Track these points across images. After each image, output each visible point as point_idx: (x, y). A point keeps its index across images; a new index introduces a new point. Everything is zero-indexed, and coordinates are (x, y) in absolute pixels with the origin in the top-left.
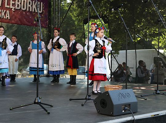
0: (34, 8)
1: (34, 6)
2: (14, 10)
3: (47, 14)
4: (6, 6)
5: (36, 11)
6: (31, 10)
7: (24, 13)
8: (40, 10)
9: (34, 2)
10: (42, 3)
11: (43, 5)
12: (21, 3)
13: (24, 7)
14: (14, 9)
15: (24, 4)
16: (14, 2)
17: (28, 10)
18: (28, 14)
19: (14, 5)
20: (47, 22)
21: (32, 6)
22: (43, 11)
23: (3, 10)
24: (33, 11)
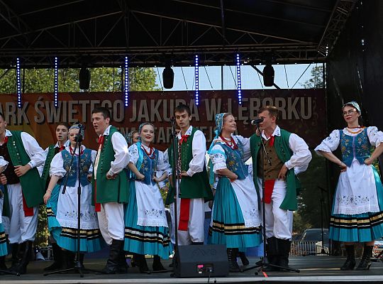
0: (293, 113)
1: (292, 108)
5: (297, 117)
6: (284, 118)
8: (306, 114)
9: (290, 99)
10: (309, 99)
11: (314, 101)
14: (247, 121)
16: (245, 109)
19: (245, 113)
21: (286, 108)
22: (315, 113)
24: (290, 117)
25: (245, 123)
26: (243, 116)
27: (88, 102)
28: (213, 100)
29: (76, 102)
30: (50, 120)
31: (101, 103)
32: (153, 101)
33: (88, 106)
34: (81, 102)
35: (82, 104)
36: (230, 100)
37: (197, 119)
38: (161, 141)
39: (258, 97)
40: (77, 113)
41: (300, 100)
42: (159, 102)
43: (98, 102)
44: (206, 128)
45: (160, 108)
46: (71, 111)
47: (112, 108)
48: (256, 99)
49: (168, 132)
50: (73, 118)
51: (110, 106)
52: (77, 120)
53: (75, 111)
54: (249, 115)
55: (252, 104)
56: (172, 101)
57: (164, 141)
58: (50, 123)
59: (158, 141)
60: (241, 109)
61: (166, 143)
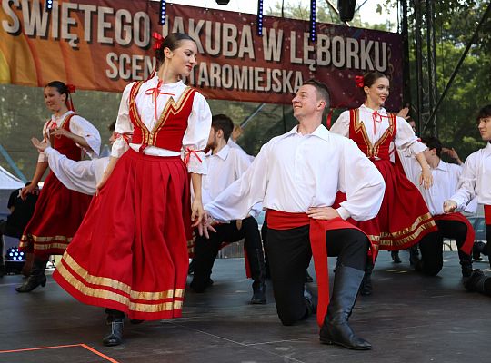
0: (366, 60)
1: (365, 55)
2: (314, 69)
3: (400, 73)
4: (293, 59)
5: (371, 68)
6: (357, 67)
7: (340, 74)
8: (381, 65)
9: (363, 42)
10: (384, 44)
11: (389, 49)
12: (330, 49)
13: (338, 60)
14: (314, 66)
15: (338, 50)
16: (311, 48)
17: (349, 66)
18: (350, 76)
19: (312, 54)
20: (401, 95)
21: (359, 54)
22: (390, 65)
23: (284, 72)
24: (363, 67)
25: (312, 68)
26: (309, 58)
27: (94, 8)
28: (272, 32)
29: (74, 6)
30: (29, 31)
31: (115, 13)
32: (191, 21)
33: (94, 14)
34: (82, 7)
35: (83, 11)
36: (293, 33)
37: (252, 56)
38: (203, 83)
39: (326, 34)
40: (76, 25)
41: (374, 44)
42: (201, 23)
43: (109, 10)
44: (262, 70)
45: (202, 33)
46: (65, 21)
47: (131, 24)
48: (324, 37)
49: (212, 70)
50: (69, 32)
51: (129, 19)
52: (75, 37)
53: (73, 21)
54: (316, 59)
55: (320, 43)
56: (218, 24)
57: (207, 84)
58: (29, 36)
59: (199, 83)
60: (307, 48)
61: (210, 87)
